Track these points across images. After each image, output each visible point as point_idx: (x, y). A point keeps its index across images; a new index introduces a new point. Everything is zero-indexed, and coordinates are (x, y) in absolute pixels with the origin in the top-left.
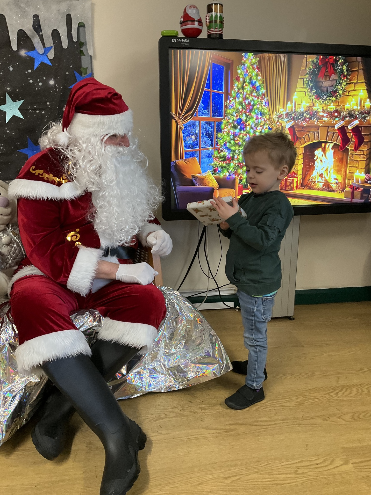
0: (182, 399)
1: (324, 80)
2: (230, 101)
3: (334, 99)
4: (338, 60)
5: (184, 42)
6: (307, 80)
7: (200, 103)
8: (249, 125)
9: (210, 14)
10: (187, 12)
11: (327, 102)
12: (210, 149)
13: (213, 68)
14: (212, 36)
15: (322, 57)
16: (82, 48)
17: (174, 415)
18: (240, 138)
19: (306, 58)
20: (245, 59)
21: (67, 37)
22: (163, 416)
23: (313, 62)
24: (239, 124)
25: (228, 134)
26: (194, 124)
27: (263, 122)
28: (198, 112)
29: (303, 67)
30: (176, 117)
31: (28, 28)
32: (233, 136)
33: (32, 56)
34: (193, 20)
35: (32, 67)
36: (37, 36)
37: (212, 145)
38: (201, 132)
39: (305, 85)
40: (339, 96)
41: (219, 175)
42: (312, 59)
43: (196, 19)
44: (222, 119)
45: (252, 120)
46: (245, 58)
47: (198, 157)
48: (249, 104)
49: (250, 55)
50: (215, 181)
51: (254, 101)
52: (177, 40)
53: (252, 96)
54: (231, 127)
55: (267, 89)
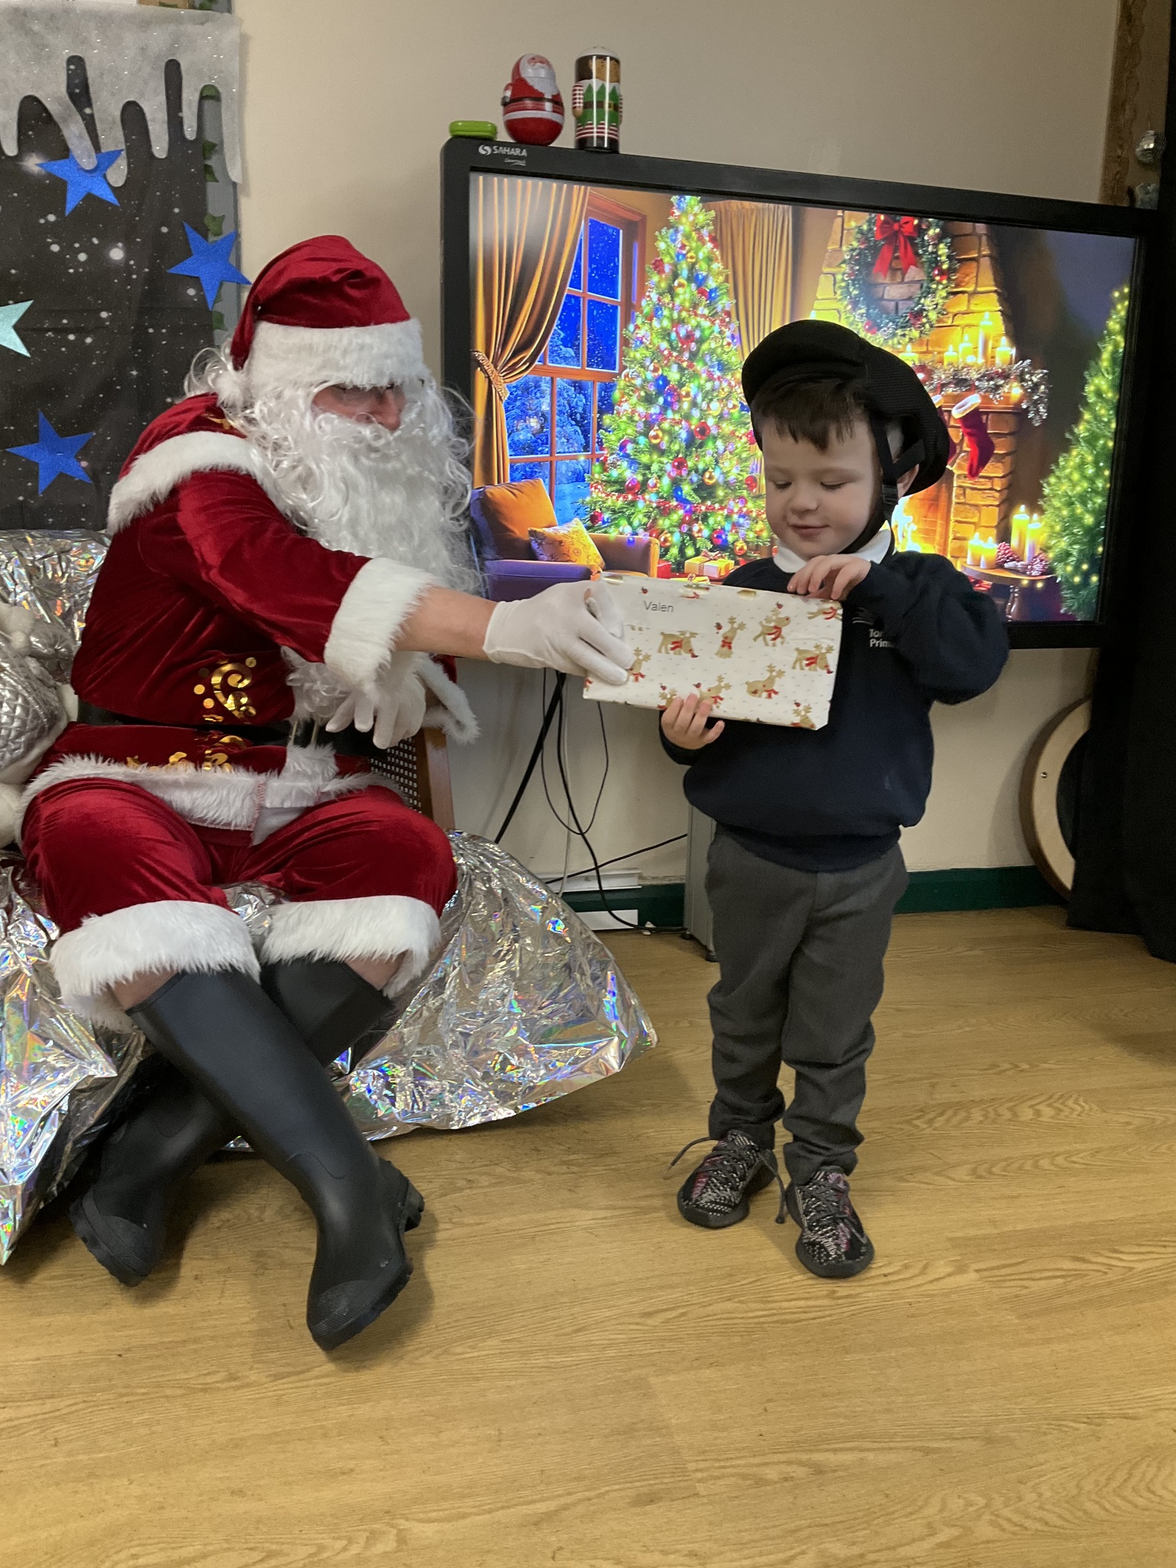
0: (512, 1143)
1: (887, 281)
2: (637, 327)
3: (915, 333)
4: (924, 227)
5: (512, 157)
6: (843, 280)
7: (555, 327)
8: (688, 395)
9: (586, 83)
10: (523, 75)
11: (895, 340)
12: (582, 457)
13: (591, 233)
14: (588, 145)
15: (882, 217)
16: (209, 158)
17: (493, 1181)
18: (663, 431)
19: (840, 220)
20: (677, 213)
21: (166, 126)
22: (461, 1183)
23: (861, 232)
24: (660, 390)
25: (631, 419)
26: (537, 386)
27: (726, 390)
28: (548, 353)
29: (833, 243)
30: (488, 364)
31: (53, 93)
32: (645, 423)
33: (59, 174)
34: (539, 98)
35: (58, 206)
36: (79, 118)
37: (586, 448)
38: (556, 409)
39: (839, 292)
40: (927, 326)
41: (606, 532)
42: (856, 221)
43: (548, 96)
44: (615, 375)
45: (696, 382)
46: (679, 208)
47: (547, 480)
48: (689, 337)
49: (691, 201)
50: (594, 550)
51: (702, 331)
52: (493, 150)
53: (696, 315)
54: (640, 399)
55: (736, 297)
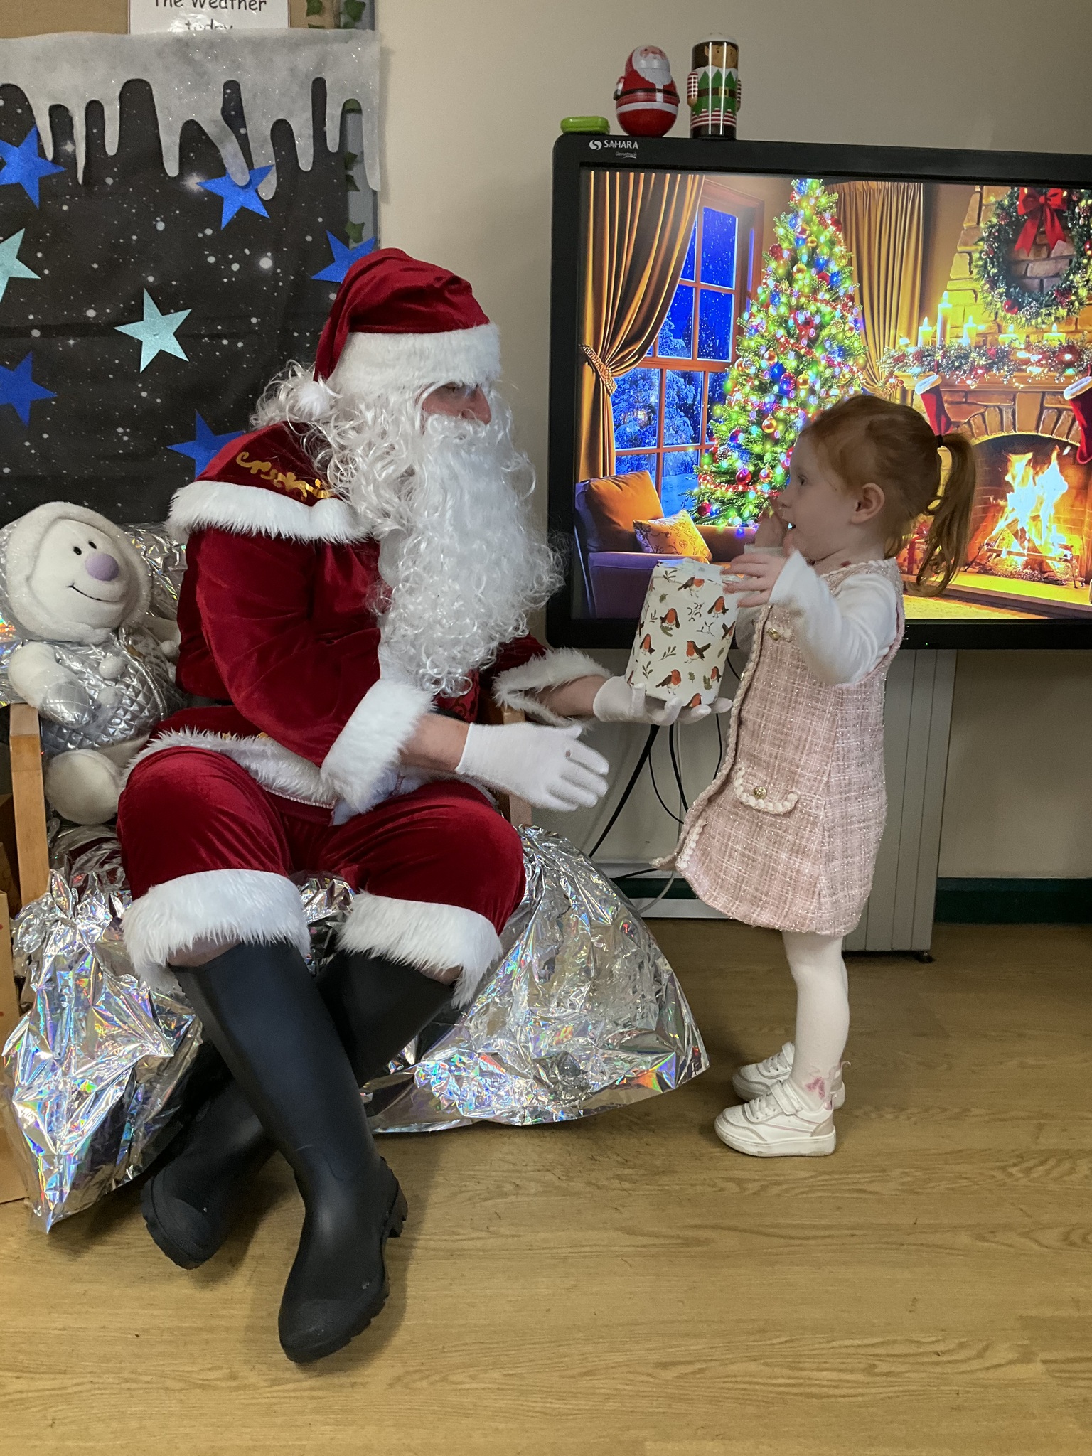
0: (570, 1149)
1: (1031, 257)
2: (752, 315)
3: (1062, 312)
4: (1075, 199)
5: (623, 150)
6: (980, 258)
7: (666, 319)
8: (805, 382)
9: (701, 70)
10: (635, 67)
11: (1039, 320)
12: (691, 449)
13: (706, 222)
14: (703, 133)
15: (1026, 191)
16: (351, 169)
17: (541, 1189)
18: (778, 420)
19: (978, 195)
20: (797, 197)
21: (312, 140)
22: (508, 1187)
23: (1001, 206)
24: (775, 379)
25: (743, 408)
26: (646, 378)
27: (847, 376)
28: (658, 345)
29: (969, 221)
30: (596, 358)
31: (210, 117)
32: (759, 412)
33: (218, 191)
34: (650, 89)
35: (215, 221)
36: (234, 138)
37: (695, 439)
38: (665, 399)
39: (975, 271)
40: (1076, 304)
41: (713, 524)
42: (996, 196)
43: (659, 86)
44: (728, 365)
45: (815, 370)
46: (800, 192)
47: (654, 472)
48: (808, 323)
49: (813, 184)
50: (701, 542)
51: (823, 316)
52: (603, 144)
53: (816, 300)
54: (753, 388)
55: (860, 280)
